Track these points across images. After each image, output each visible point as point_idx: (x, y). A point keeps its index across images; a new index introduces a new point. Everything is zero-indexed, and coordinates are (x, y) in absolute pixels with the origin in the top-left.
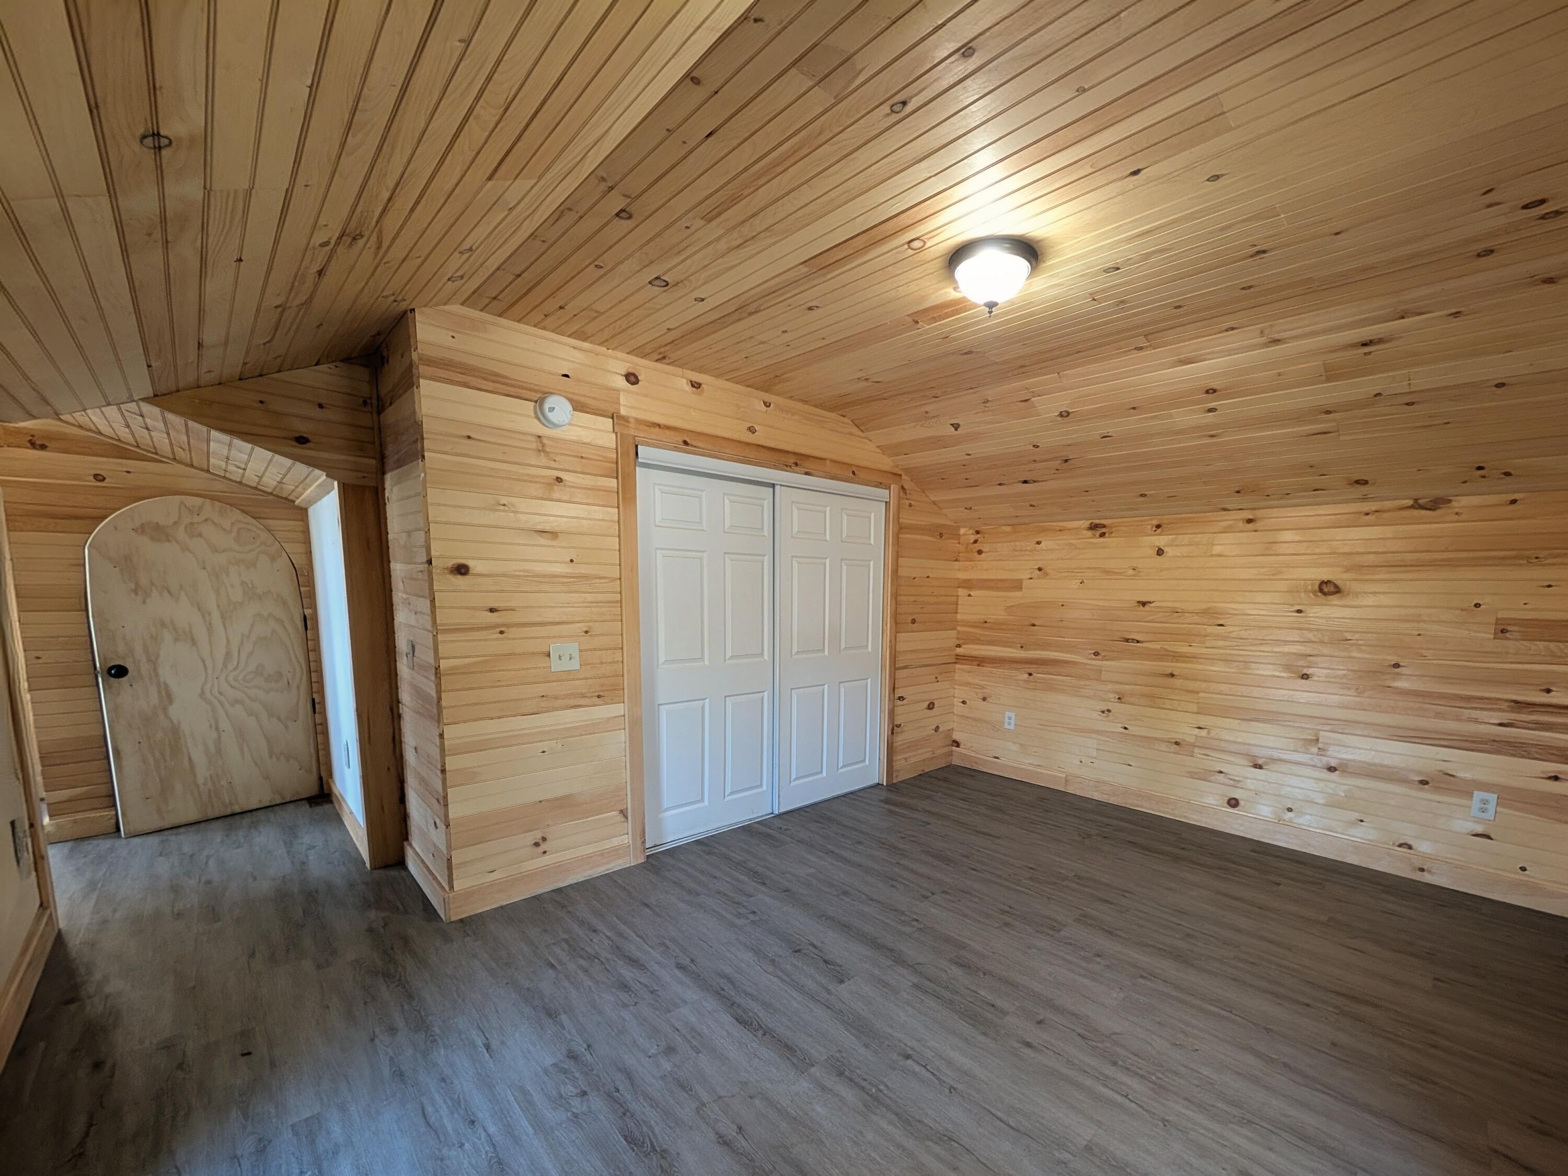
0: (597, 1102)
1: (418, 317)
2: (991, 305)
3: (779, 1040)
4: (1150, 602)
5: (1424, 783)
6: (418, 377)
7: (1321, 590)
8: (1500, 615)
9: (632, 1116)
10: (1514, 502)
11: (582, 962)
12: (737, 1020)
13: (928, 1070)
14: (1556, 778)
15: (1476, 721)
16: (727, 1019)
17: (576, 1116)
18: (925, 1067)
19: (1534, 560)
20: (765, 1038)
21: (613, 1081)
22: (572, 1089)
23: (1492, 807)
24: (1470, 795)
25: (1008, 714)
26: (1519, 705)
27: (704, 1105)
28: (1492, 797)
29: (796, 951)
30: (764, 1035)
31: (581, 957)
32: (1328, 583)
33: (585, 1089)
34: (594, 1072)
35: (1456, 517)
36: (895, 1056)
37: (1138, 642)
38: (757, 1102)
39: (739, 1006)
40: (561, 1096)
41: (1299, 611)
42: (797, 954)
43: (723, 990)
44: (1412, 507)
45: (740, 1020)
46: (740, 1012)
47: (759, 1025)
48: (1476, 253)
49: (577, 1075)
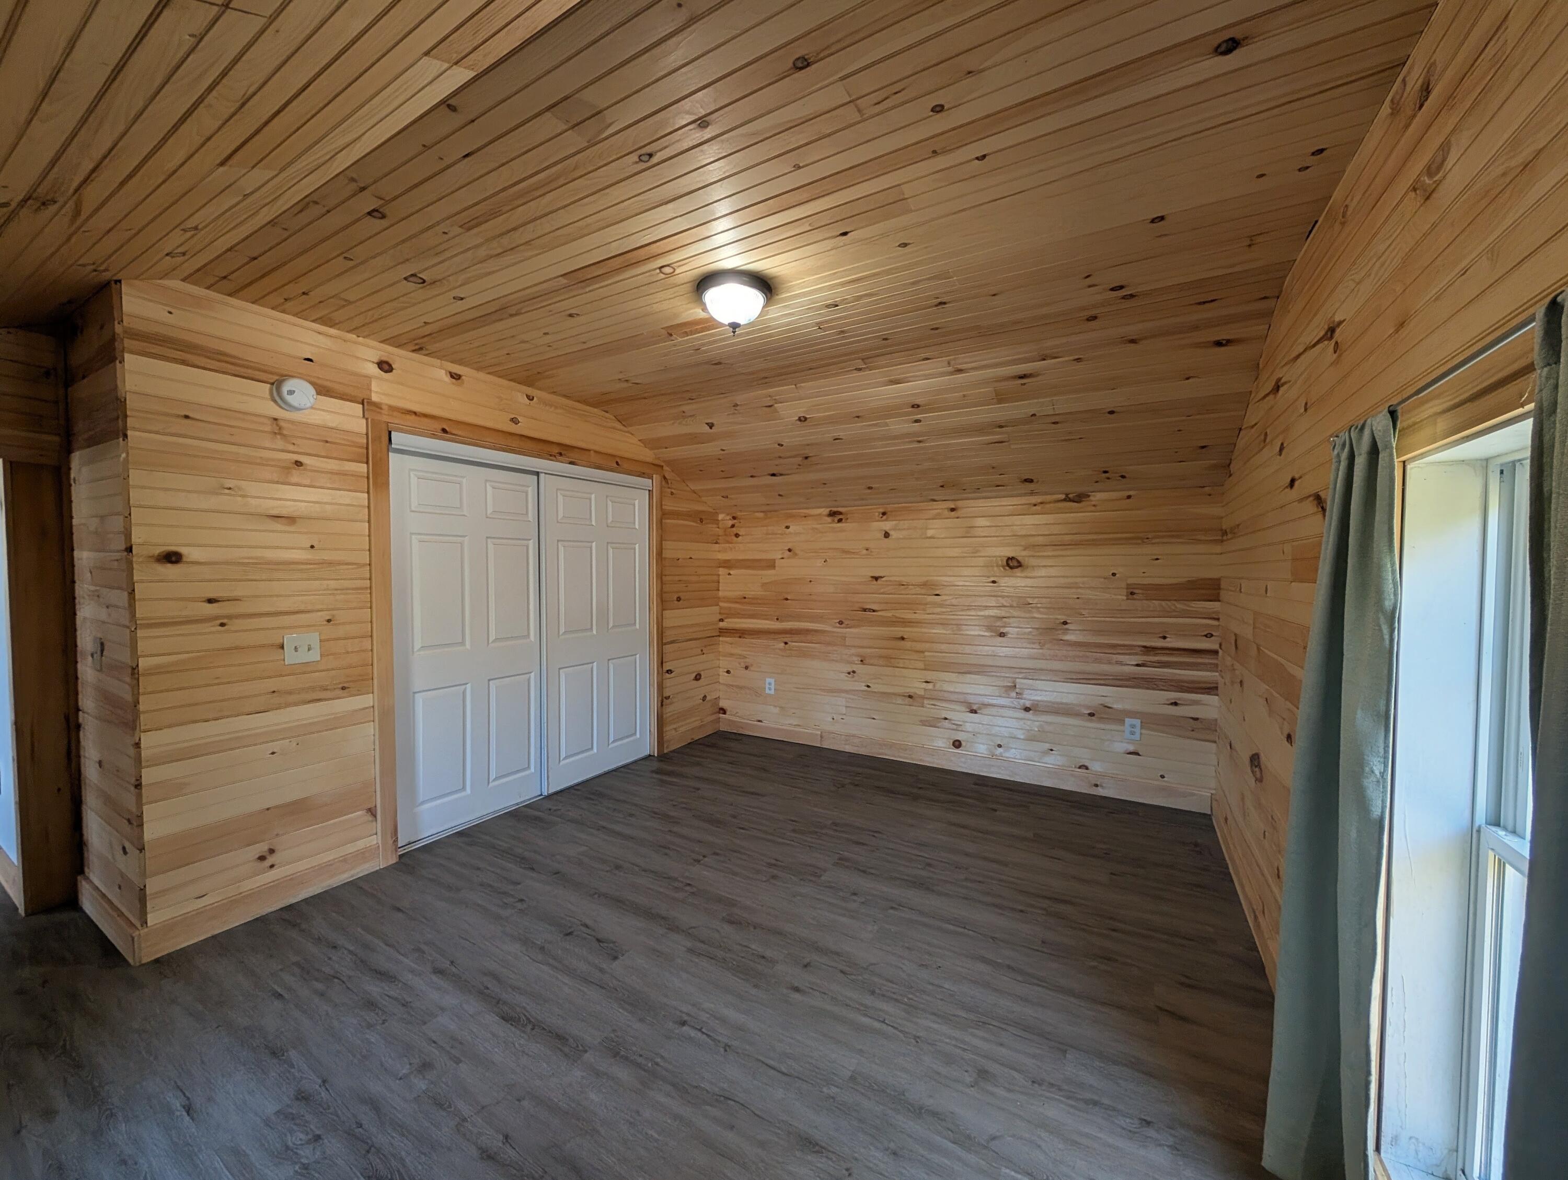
0: (334, 1145)
1: (124, 288)
2: (734, 326)
3: (550, 1032)
4: (881, 577)
5: (1091, 715)
6: (123, 351)
7: (1008, 565)
8: (1130, 581)
9: (378, 1151)
10: (1129, 497)
11: (320, 986)
12: (503, 1018)
13: (703, 1033)
14: (1175, 704)
15: (1121, 663)
16: (491, 1019)
17: (305, 1167)
18: (700, 1030)
19: (1144, 540)
20: (534, 1032)
21: (354, 1116)
22: (302, 1136)
23: (1138, 730)
24: (1122, 722)
25: (768, 680)
26: (1148, 650)
27: (465, 1120)
28: (1137, 722)
29: (567, 935)
30: (533, 1029)
31: (317, 980)
32: (1012, 558)
33: (318, 1132)
34: (332, 1110)
35: (1093, 508)
36: (670, 1025)
37: (874, 611)
38: (525, 1103)
39: (505, 1003)
40: (287, 1148)
41: (994, 582)
42: (568, 938)
43: (488, 988)
44: (1064, 500)
45: (506, 1018)
46: (506, 1008)
47: (528, 1019)
48: (1086, 318)
49: (308, 1117)
